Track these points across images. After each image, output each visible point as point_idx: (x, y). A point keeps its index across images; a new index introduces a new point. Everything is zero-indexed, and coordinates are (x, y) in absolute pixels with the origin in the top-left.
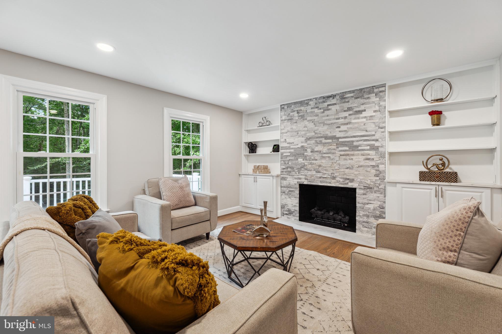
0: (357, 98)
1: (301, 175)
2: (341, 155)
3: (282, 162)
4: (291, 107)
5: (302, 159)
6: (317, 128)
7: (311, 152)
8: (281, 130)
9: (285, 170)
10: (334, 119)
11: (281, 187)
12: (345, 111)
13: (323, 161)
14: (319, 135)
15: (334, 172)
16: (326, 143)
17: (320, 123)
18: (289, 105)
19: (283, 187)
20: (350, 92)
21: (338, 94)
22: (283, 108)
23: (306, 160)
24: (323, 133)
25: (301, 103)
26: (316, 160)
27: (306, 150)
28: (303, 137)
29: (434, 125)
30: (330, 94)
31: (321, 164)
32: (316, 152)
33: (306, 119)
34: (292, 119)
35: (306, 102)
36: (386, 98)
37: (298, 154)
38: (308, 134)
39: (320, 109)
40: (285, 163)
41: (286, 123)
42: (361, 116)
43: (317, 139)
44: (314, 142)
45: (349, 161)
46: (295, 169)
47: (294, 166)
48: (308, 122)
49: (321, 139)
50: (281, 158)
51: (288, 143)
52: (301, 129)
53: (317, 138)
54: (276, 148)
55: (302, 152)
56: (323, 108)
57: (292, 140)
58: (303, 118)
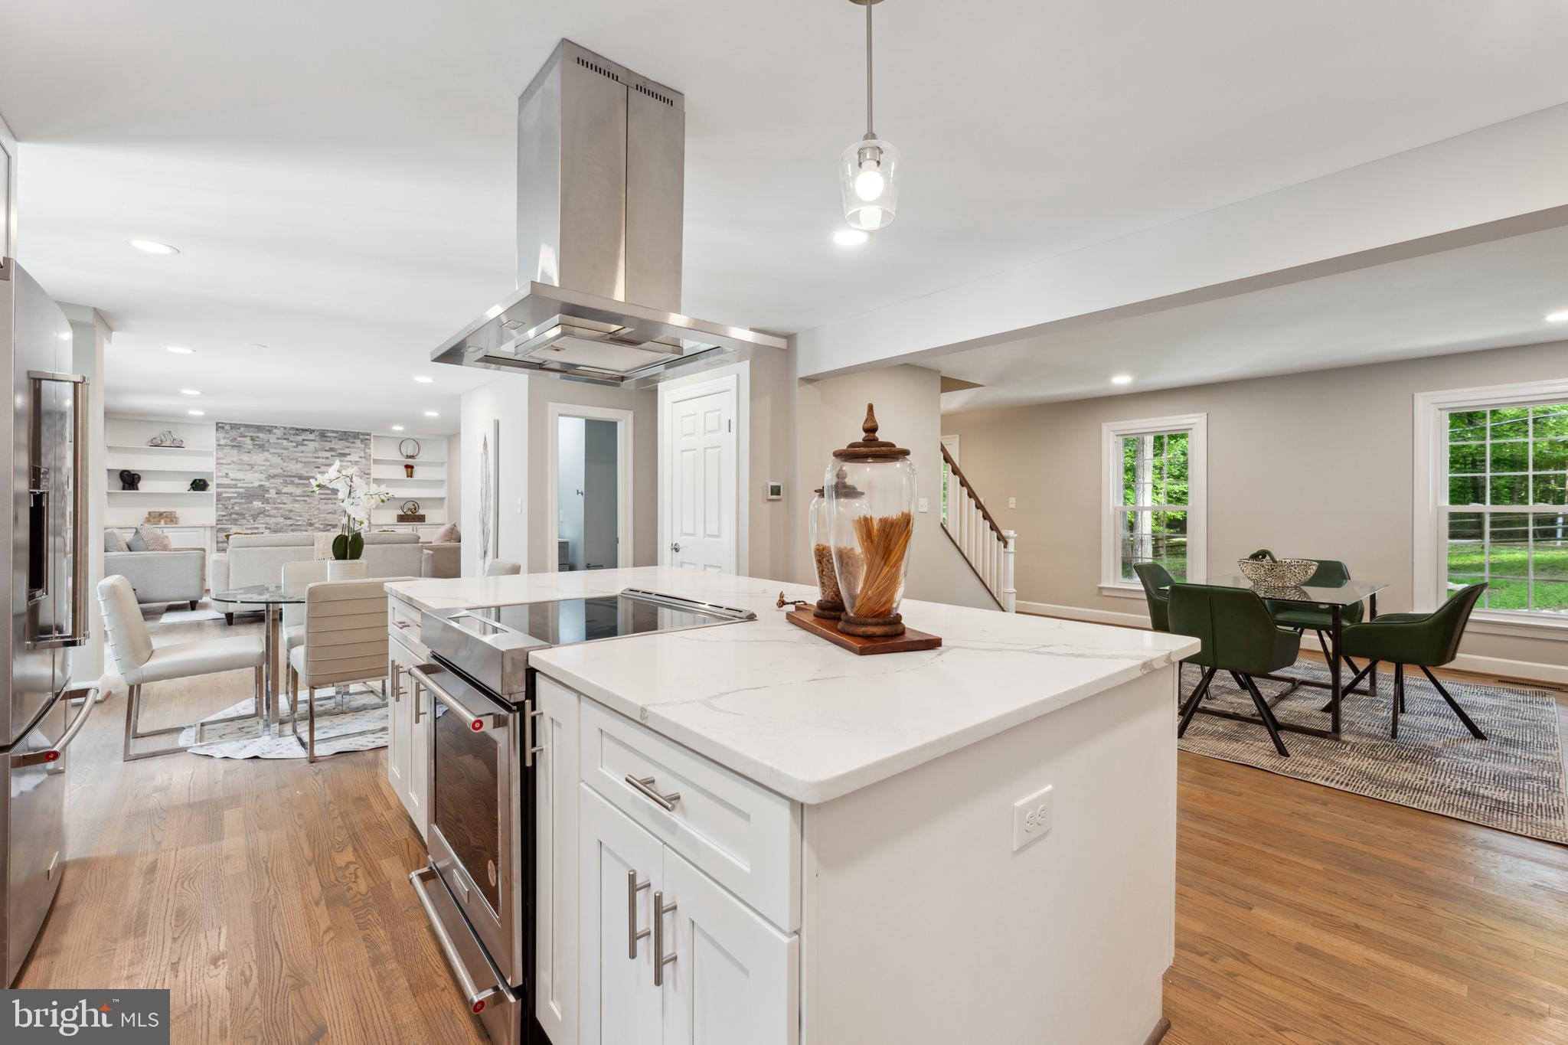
0: (340, 440)
1: (259, 523)
2: (321, 499)
3: (219, 506)
4: (239, 429)
5: (260, 503)
6: (286, 464)
7: (276, 493)
8: (218, 459)
9: (225, 518)
10: (312, 457)
11: (218, 542)
12: (326, 451)
13: (297, 505)
14: (290, 474)
15: (312, 517)
16: (300, 484)
17: (291, 459)
18: (234, 426)
19: (222, 542)
20: (333, 432)
21: (318, 430)
22: (223, 428)
23: (268, 503)
24: (295, 472)
25: (260, 428)
26: (285, 504)
27: (268, 491)
28: (261, 473)
29: (408, 476)
30: (307, 428)
32: (285, 493)
33: (268, 451)
34: (240, 446)
35: (267, 428)
36: (372, 446)
37: (253, 496)
38: (271, 471)
39: (292, 442)
40: (227, 508)
41: (227, 450)
42: (346, 459)
43: (287, 479)
44: (281, 481)
45: (332, 506)
46: (247, 515)
47: (244, 512)
48: (271, 455)
49: (293, 479)
50: (217, 500)
51: (232, 480)
52: (259, 463)
53: (286, 476)
54: (199, 485)
55: (260, 493)
56: (295, 442)
57: (240, 475)
58: (262, 447)
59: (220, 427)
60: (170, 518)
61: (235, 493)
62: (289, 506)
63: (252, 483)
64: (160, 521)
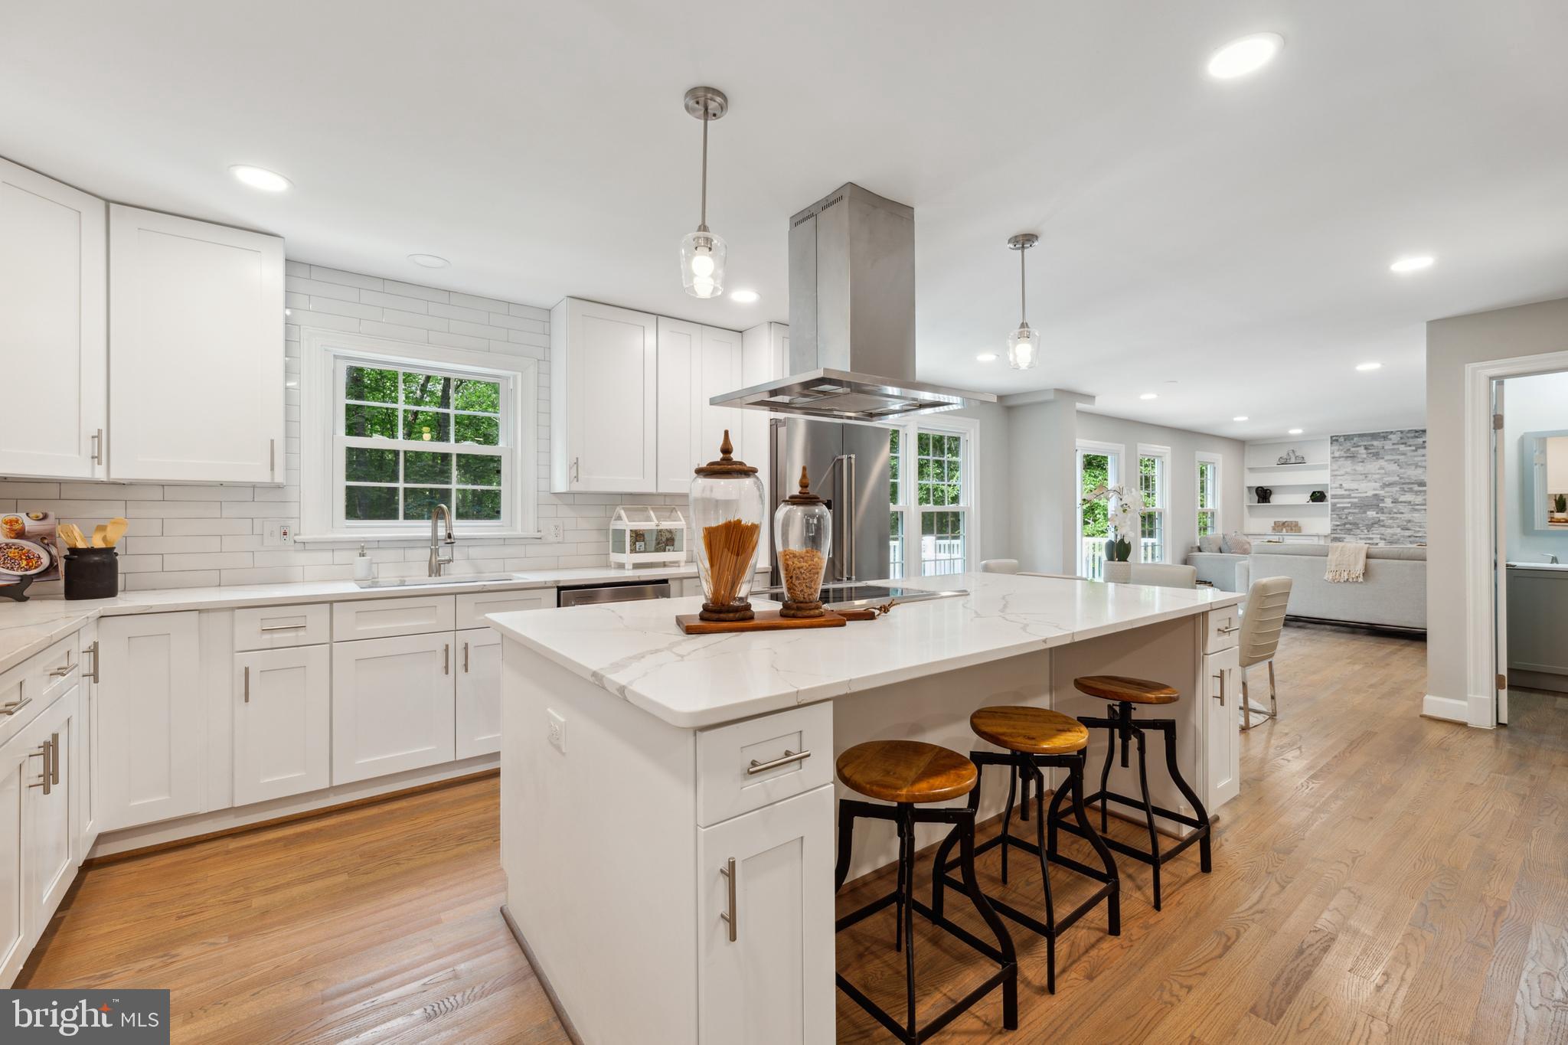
1: (1373, 534)
3: (1335, 516)
4: (1353, 439)
5: (1375, 513)
6: (1403, 470)
7: (1392, 502)
8: (1332, 471)
9: (1340, 528)
13: (1416, 515)
14: (1408, 481)
17: (1409, 464)
18: (1348, 438)
22: (1337, 440)
23: (1383, 513)
24: (1414, 479)
25: (1374, 436)
26: (1402, 513)
27: (1383, 500)
28: (1376, 482)
31: (1411, 518)
32: (1401, 502)
33: (1383, 458)
34: (1354, 457)
35: (1382, 435)
37: (1367, 505)
38: (1386, 479)
39: (1410, 446)
40: (1340, 518)
41: (1342, 462)
43: (1404, 486)
44: (1398, 489)
46: (1360, 525)
47: (1358, 522)
48: (1386, 463)
49: (1410, 486)
50: (1332, 511)
51: (1346, 490)
52: (1373, 472)
53: (1404, 484)
54: (1318, 497)
55: (1375, 502)
56: (1414, 445)
57: (1354, 486)
58: (1377, 455)
59: (1334, 440)
60: (1294, 528)
61: (1349, 503)
62: (1407, 516)
63: (1366, 492)
64: (1282, 530)
